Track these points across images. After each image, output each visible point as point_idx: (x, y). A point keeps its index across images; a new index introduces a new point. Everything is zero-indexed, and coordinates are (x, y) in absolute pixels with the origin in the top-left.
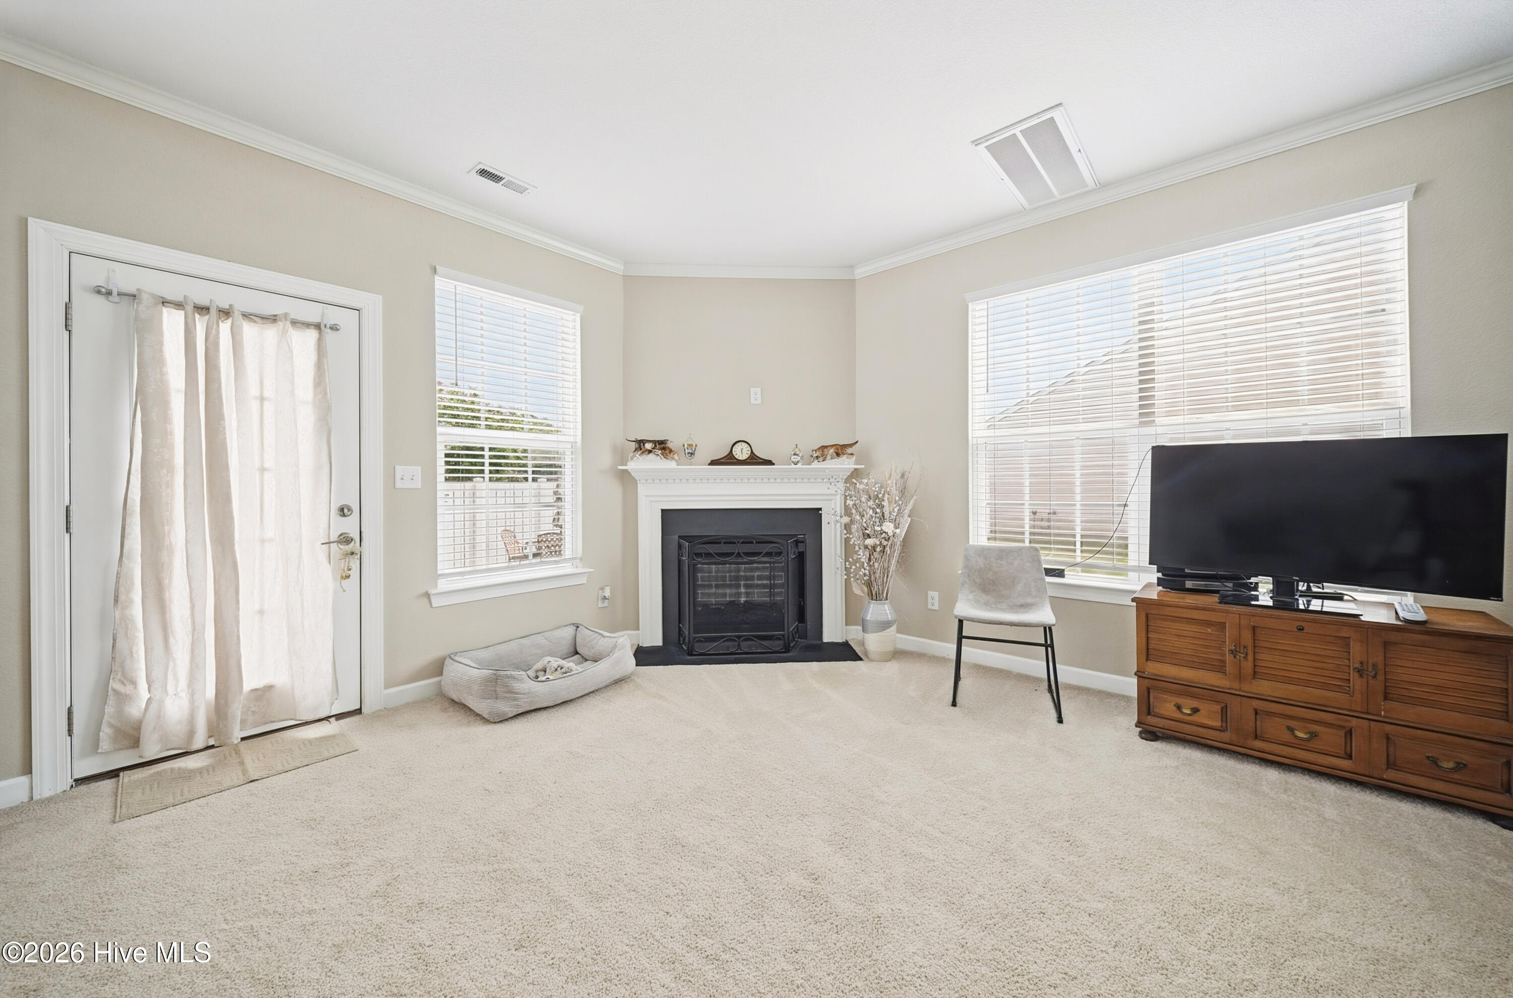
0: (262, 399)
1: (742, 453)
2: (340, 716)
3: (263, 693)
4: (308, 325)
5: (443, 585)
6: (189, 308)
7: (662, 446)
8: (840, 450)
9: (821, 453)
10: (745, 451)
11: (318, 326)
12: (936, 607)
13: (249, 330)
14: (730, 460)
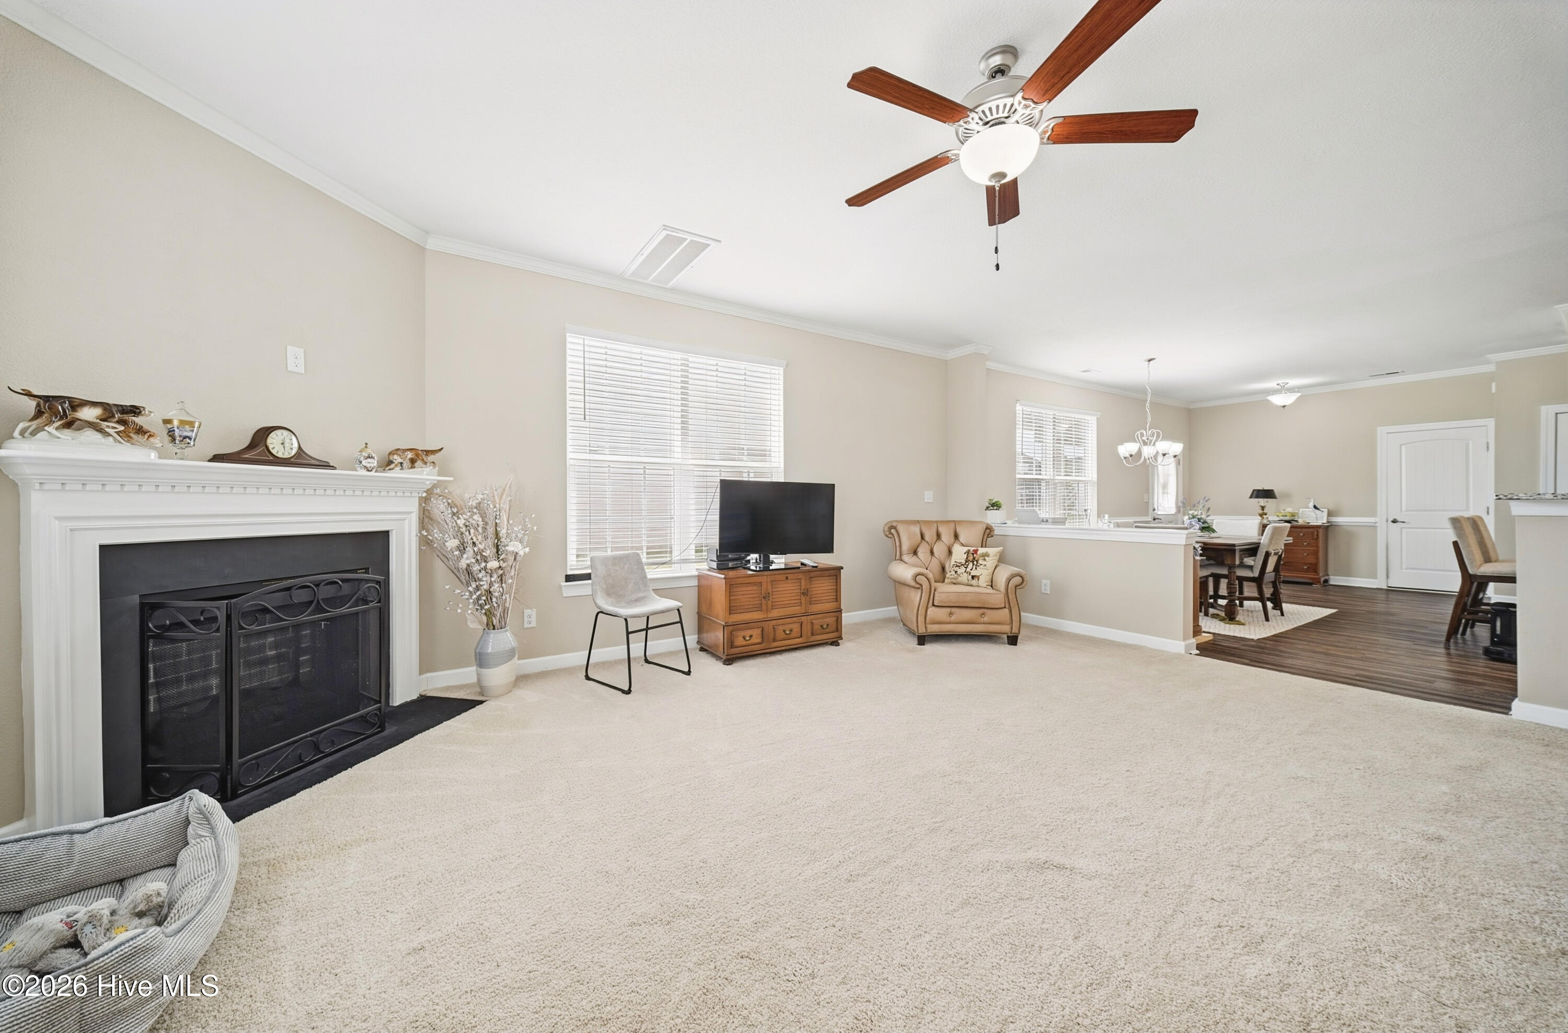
1: (282, 446)
10: (288, 444)
12: (534, 624)
14: (259, 456)
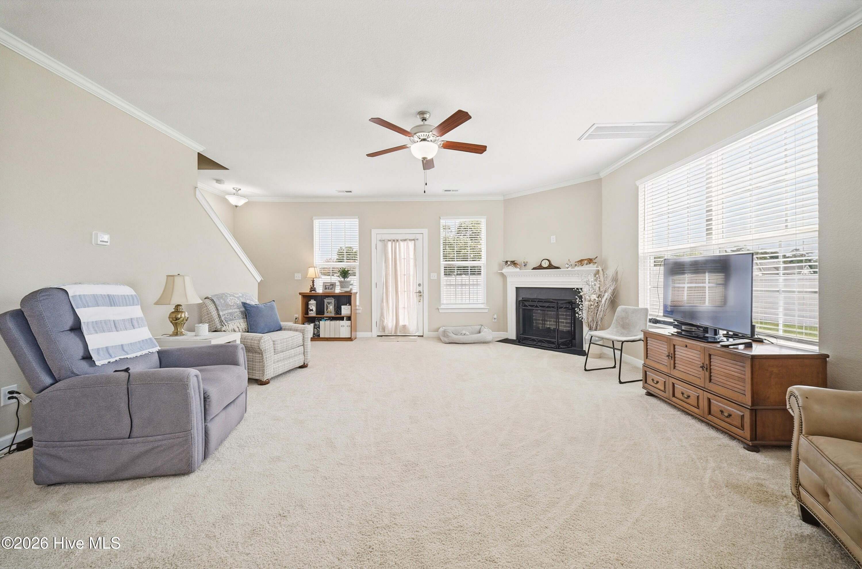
0: (404, 259)
1: (545, 264)
2: (419, 336)
3: (404, 326)
4: (412, 240)
5: (443, 307)
6: (392, 241)
7: (514, 263)
8: (590, 261)
9: (581, 262)
10: (546, 264)
11: (414, 240)
13: (402, 243)
14: (540, 267)
